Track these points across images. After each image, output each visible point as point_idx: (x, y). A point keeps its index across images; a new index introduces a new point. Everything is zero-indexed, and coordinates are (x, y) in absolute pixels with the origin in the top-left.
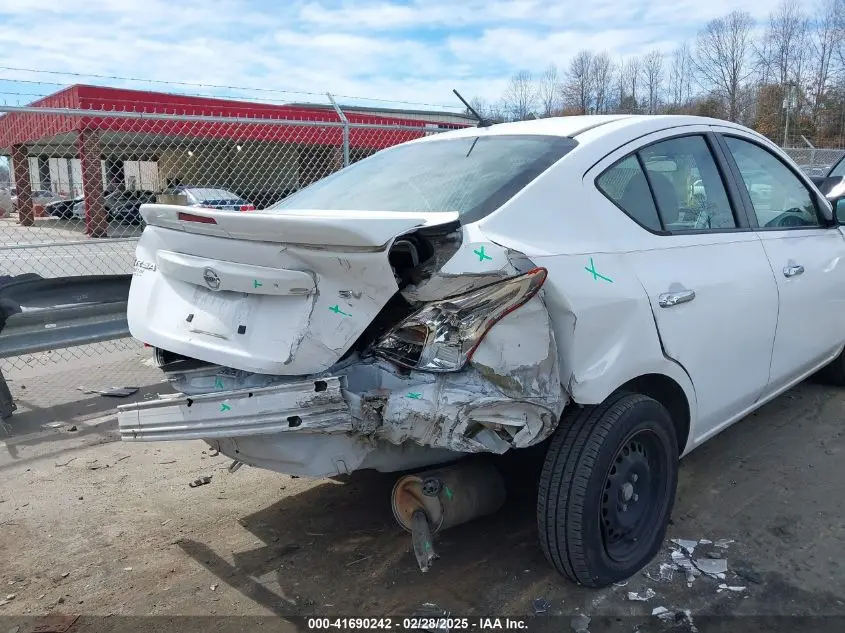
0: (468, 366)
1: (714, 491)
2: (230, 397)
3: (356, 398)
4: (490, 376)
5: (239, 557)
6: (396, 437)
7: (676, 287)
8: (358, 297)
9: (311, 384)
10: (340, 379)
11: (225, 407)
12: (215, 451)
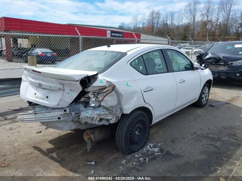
0: (100, 106)
1: (161, 133)
2: (45, 113)
3: (73, 113)
4: (105, 108)
5: (47, 150)
6: (83, 122)
7: (148, 87)
8: (74, 91)
9: (63, 110)
10: (69, 109)
11: (44, 115)
12: (42, 125)
